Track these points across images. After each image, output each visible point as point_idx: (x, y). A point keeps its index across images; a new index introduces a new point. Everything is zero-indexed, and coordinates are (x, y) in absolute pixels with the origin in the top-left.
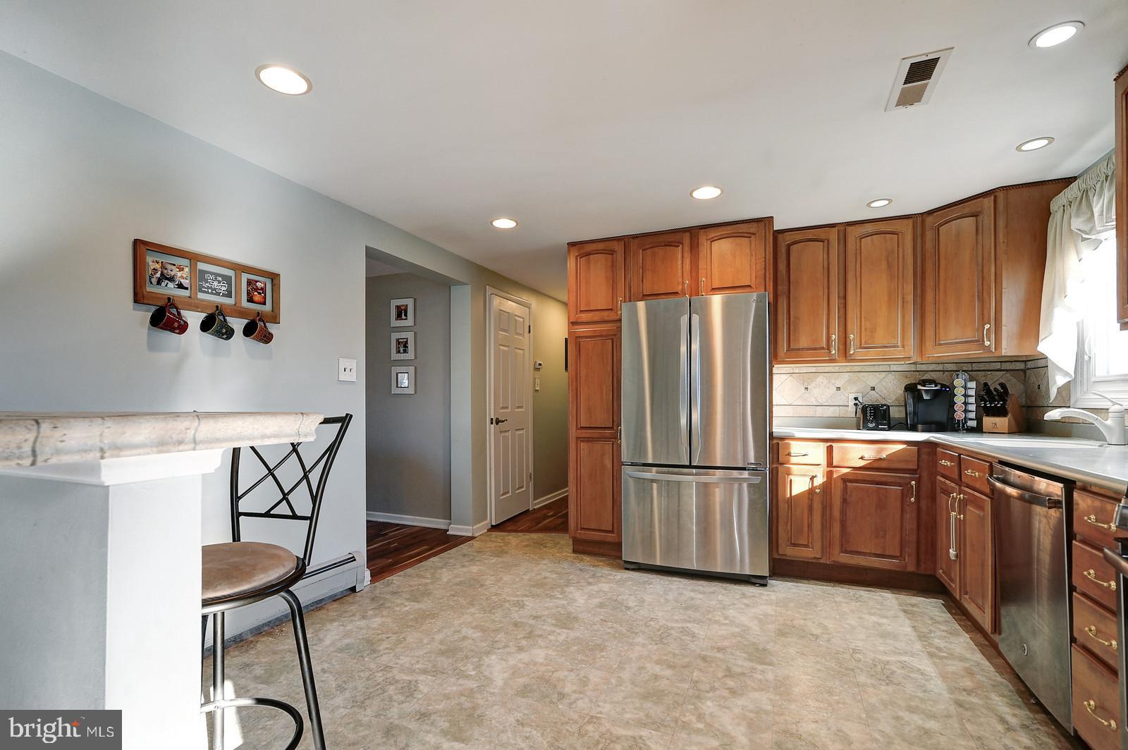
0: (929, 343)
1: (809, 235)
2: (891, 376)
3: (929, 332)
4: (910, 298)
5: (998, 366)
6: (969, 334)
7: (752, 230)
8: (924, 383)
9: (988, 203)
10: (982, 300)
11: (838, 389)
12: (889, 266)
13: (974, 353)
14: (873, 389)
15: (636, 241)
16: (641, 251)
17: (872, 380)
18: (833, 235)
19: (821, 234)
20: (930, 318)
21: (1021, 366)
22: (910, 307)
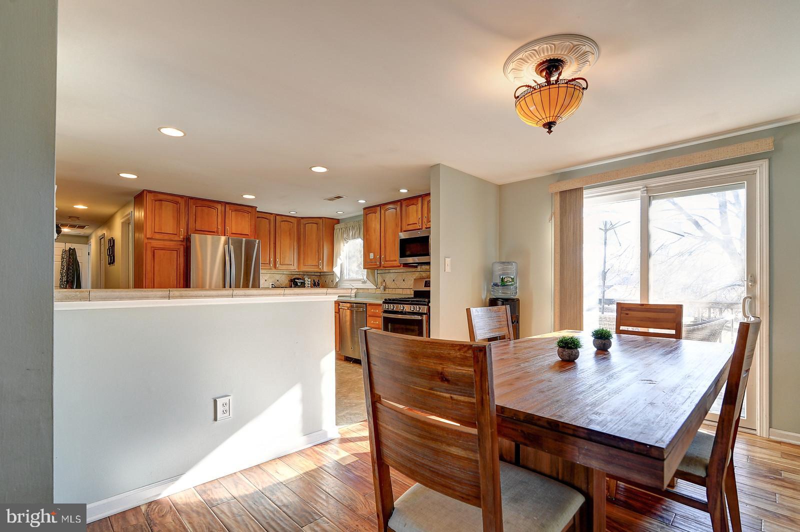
0: (302, 265)
1: (264, 215)
2: (284, 276)
3: (302, 261)
4: (296, 247)
5: (313, 274)
6: (315, 263)
7: (250, 211)
8: (298, 279)
9: (321, 221)
10: (318, 252)
11: (266, 280)
12: (290, 234)
13: (316, 270)
14: (278, 281)
15: (192, 201)
16: (194, 207)
17: (278, 277)
18: (272, 218)
19: (268, 216)
20: (302, 256)
21: (319, 274)
22: (296, 251)
